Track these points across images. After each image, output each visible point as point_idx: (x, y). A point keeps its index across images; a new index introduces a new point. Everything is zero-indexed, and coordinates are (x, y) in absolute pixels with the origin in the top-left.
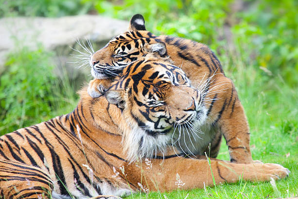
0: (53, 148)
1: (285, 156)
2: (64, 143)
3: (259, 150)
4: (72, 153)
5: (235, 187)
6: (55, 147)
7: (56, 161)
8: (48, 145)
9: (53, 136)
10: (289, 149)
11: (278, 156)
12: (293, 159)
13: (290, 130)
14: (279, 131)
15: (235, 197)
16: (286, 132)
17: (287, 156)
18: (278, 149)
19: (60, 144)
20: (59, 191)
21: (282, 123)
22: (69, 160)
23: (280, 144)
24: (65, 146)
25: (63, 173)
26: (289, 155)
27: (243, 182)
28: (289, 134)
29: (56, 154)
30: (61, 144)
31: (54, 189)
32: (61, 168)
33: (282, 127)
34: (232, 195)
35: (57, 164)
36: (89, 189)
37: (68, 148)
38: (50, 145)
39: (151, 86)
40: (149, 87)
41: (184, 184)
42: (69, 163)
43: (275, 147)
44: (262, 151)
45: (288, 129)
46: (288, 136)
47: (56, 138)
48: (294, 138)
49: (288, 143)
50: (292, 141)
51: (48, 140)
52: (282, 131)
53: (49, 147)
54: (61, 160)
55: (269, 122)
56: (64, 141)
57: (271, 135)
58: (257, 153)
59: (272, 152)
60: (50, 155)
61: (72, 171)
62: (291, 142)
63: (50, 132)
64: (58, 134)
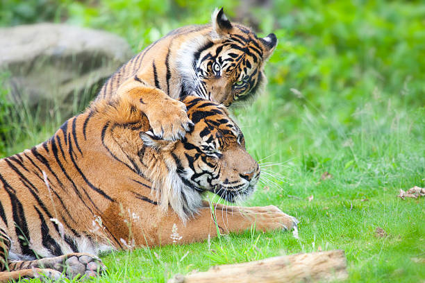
0: (15, 192)
1: (308, 200)
2: (31, 185)
3: (274, 192)
4: (41, 197)
5: (245, 241)
6: (18, 191)
7: (18, 210)
8: (8, 188)
9: (16, 176)
10: (312, 191)
11: (298, 199)
12: (318, 203)
13: (313, 166)
14: (299, 168)
15: (245, 252)
16: (308, 169)
17: (310, 199)
18: (298, 191)
19: (25, 187)
20: (20, 250)
21: (303, 157)
22: (36, 208)
23: (301, 184)
24: (33, 189)
25: (26, 225)
26: (312, 198)
27: (256, 233)
28: (312, 171)
29: (18, 201)
30: (27, 186)
31: (12, 247)
32: (24, 219)
33: (303, 162)
34: (241, 251)
35: (18, 214)
36: (61, 245)
37: (36, 190)
38: (11, 188)
39: (215, 129)
40: (213, 129)
41: (181, 238)
42: (35, 211)
43: (294, 189)
44: (278, 193)
45: (310, 165)
46: (311, 174)
47: (20, 179)
48: (318, 176)
49: (311, 183)
50: (315, 180)
51: (8, 181)
52: (302, 168)
53: (9, 192)
54: (25, 208)
55: (287, 156)
56: (32, 182)
57: (289, 173)
58: (272, 196)
59: (291, 194)
60: (10, 202)
61: (39, 222)
62: (315, 183)
63: (13, 172)
64: (25, 173)
